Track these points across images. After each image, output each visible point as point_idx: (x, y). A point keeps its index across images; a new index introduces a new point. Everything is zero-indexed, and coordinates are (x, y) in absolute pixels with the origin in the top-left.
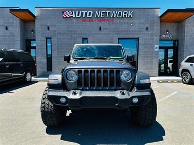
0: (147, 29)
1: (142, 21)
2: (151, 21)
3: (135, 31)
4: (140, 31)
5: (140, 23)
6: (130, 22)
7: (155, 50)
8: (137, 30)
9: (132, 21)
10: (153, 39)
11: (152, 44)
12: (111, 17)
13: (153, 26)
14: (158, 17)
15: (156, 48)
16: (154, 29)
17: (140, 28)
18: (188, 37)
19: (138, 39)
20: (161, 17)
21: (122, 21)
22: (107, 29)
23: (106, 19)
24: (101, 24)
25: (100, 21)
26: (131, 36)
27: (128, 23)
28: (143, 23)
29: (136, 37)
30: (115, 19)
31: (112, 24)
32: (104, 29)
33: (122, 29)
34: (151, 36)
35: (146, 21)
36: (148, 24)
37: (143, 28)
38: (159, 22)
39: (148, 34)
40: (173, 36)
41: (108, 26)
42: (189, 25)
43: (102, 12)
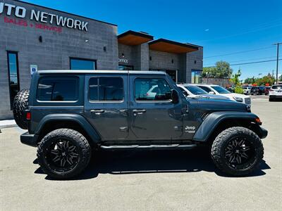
0: (105, 49)
1: (99, 38)
2: (109, 40)
3: (91, 50)
4: (97, 51)
5: (97, 41)
6: (83, 36)
8: (93, 48)
9: (87, 36)
10: (112, 63)
11: (111, 69)
12: (58, 24)
13: (112, 47)
14: (116, 36)
16: (112, 51)
17: (97, 47)
18: (143, 64)
19: (95, 61)
20: (119, 37)
21: (73, 33)
22: (51, 41)
23: (50, 26)
24: (41, 32)
25: (40, 27)
26: (87, 56)
27: (81, 38)
28: (100, 41)
29: (93, 58)
30: (63, 28)
31: (59, 35)
32: (46, 40)
33: (74, 44)
34: (110, 60)
35: (102, 38)
36: (106, 43)
37: (101, 48)
38: (117, 43)
39: (107, 56)
40: (129, 61)
41: (52, 36)
42: (143, 50)
43: (42, 13)
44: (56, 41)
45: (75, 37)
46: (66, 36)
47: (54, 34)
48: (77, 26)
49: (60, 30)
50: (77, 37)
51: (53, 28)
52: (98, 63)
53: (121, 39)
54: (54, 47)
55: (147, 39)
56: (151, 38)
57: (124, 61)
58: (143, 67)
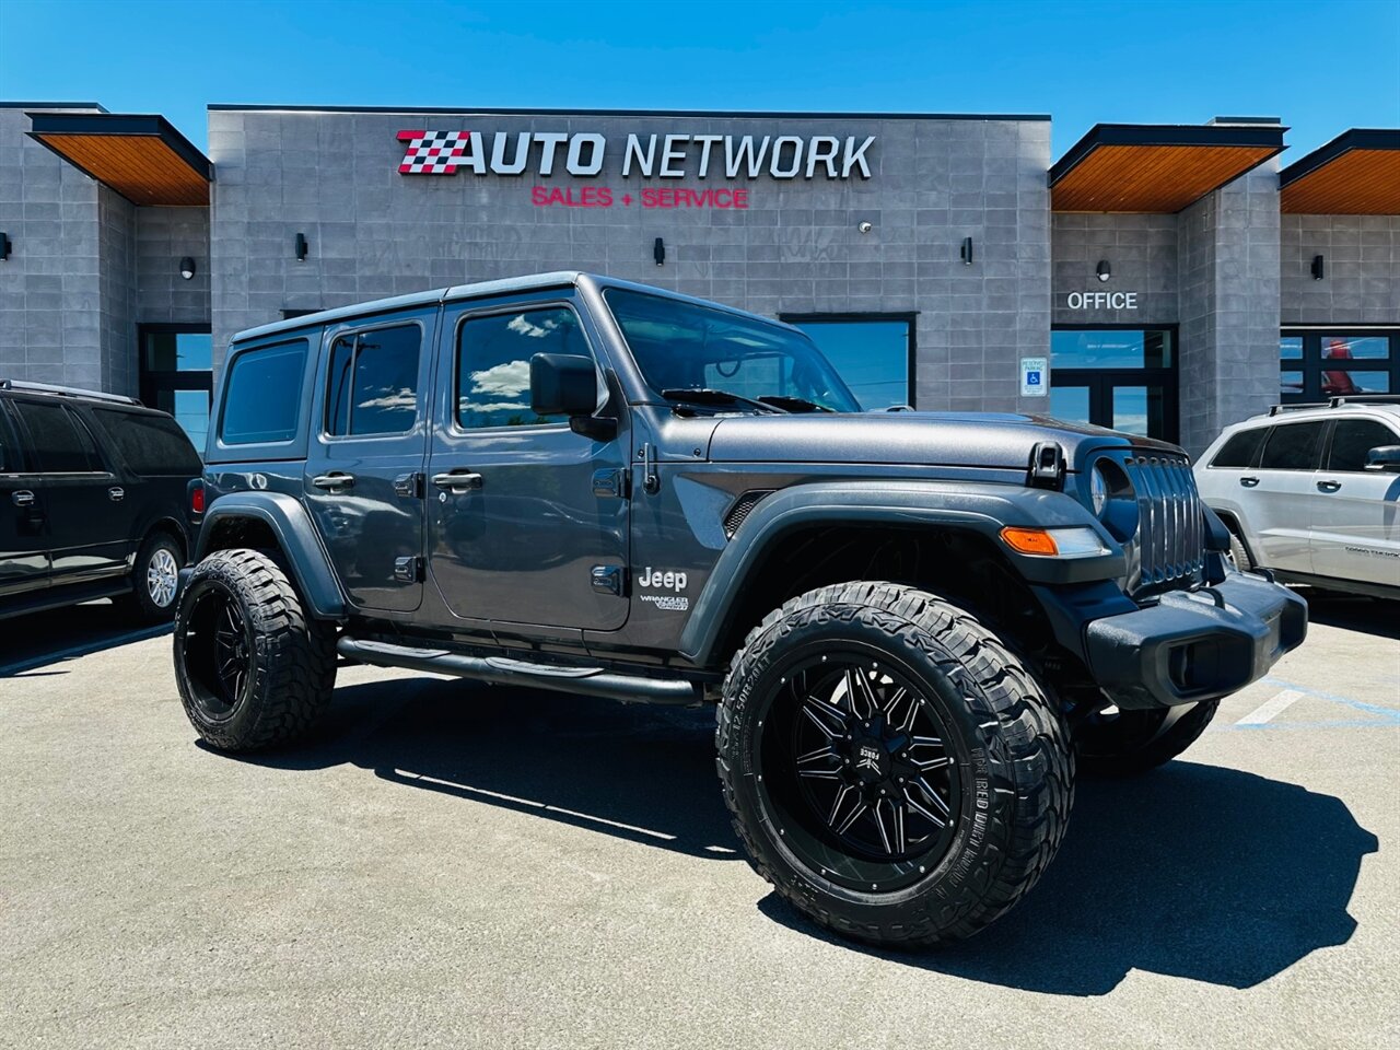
0: (967, 251)
1: (933, 199)
2: (993, 200)
3: (891, 267)
4: (922, 270)
5: (922, 217)
6: (852, 207)
7: (1027, 390)
8: (901, 258)
9: (868, 203)
10: (1009, 320)
11: (1001, 353)
12: (732, 172)
13: (1011, 233)
14: (1038, 176)
15: (1034, 378)
16: (1011, 253)
17: (923, 250)
18: (1234, 306)
19: (910, 318)
20: (1057, 172)
21: (802, 200)
22: (703, 253)
23: (698, 187)
24: (662, 222)
25: (658, 199)
26: (864, 301)
27: (840, 216)
28: (941, 217)
29: (896, 304)
30: (753, 188)
31: (739, 221)
32: (682, 253)
33: (801, 251)
34: (997, 302)
35: (958, 200)
36: (977, 219)
37: (944, 250)
38: (1047, 208)
39: (978, 287)
40: (1141, 301)
41: (708, 232)
42: (1238, 225)
43: (669, 139)
44: (720, 250)
45: (806, 217)
46: (770, 218)
47: (716, 219)
48: (821, 164)
49: (739, 200)
50: (821, 217)
51: (713, 196)
52: (920, 328)
54: (711, 277)
55: (1250, 153)
57: (1111, 303)
58: (1233, 321)
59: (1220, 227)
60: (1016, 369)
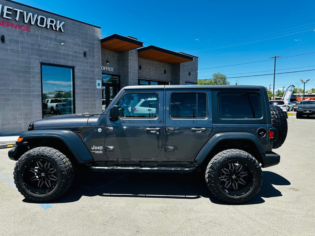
0: (85, 54)
1: (78, 41)
2: (90, 44)
3: (68, 55)
4: (75, 57)
5: (75, 44)
6: (59, 38)
7: (98, 87)
8: (71, 53)
9: (62, 38)
10: (94, 71)
11: (93, 78)
12: (26, 21)
13: (93, 52)
14: (99, 40)
15: (99, 84)
16: (94, 56)
17: (75, 52)
18: (131, 74)
19: (73, 68)
20: (102, 41)
21: (46, 33)
22: (17, 42)
23: (15, 24)
24: (3, 30)
25: (2, 24)
26: (62, 62)
27: (56, 40)
28: (79, 45)
29: (70, 64)
30: (32, 27)
31: (28, 35)
32: (10, 41)
33: (46, 47)
34: (91, 67)
35: (83, 42)
36: (87, 47)
37: (80, 53)
38: (100, 48)
39: (87, 63)
40: (114, 69)
41: (19, 37)
42: (132, 58)
43: (6, 8)
44: (22, 42)
45: (47, 38)
46: (37, 36)
47: (21, 33)
48: (51, 26)
49: (28, 30)
50: (51, 39)
51: (20, 27)
52: (75, 71)
53: (105, 43)
54: (20, 49)
55: (137, 46)
56: (141, 44)
57: (109, 70)
58: (131, 76)
59: (129, 58)
60: (95, 82)
